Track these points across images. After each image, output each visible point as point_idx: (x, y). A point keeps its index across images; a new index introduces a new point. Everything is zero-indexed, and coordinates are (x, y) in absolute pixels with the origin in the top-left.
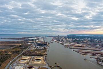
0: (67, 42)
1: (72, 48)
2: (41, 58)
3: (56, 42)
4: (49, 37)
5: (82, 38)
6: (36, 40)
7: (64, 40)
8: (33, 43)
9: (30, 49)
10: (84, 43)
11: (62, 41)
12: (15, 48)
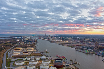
0: (53, 39)
1: (57, 43)
2: (32, 48)
3: (43, 39)
4: (36, 36)
5: (67, 37)
6: (23, 38)
7: (50, 38)
8: (21, 40)
9: (20, 44)
10: (68, 40)
11: (49, 39)
12: (6, 43)
